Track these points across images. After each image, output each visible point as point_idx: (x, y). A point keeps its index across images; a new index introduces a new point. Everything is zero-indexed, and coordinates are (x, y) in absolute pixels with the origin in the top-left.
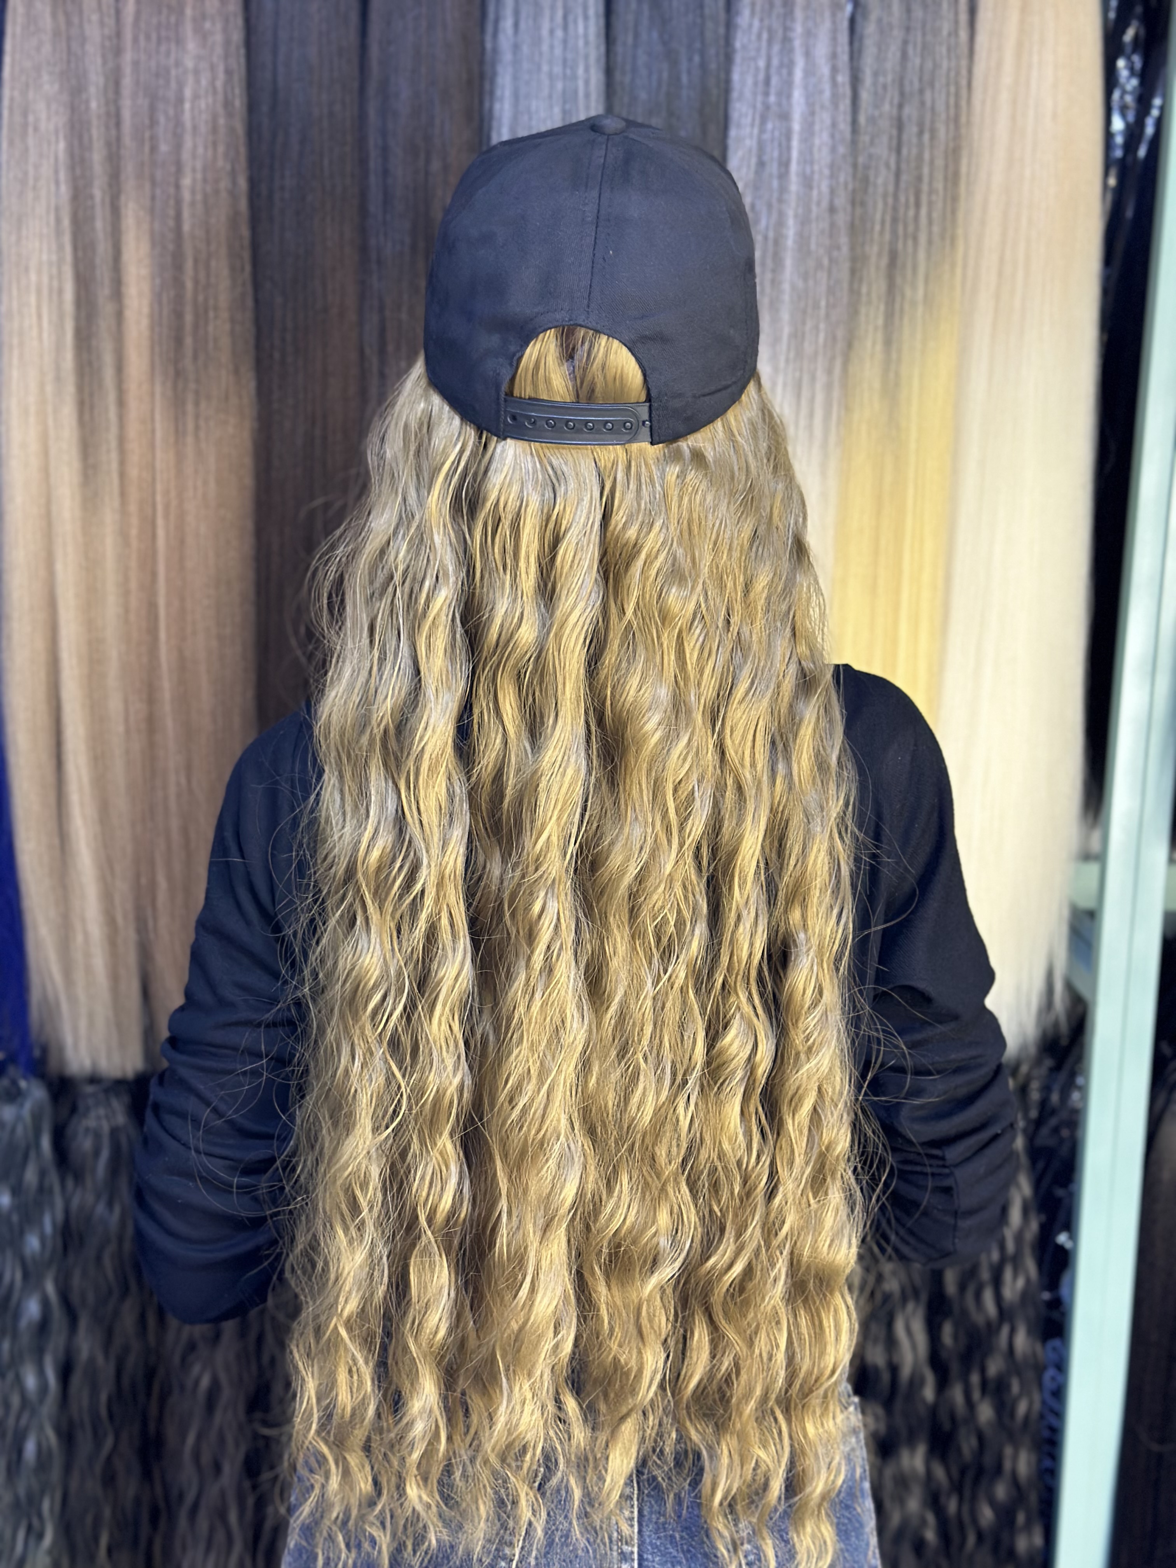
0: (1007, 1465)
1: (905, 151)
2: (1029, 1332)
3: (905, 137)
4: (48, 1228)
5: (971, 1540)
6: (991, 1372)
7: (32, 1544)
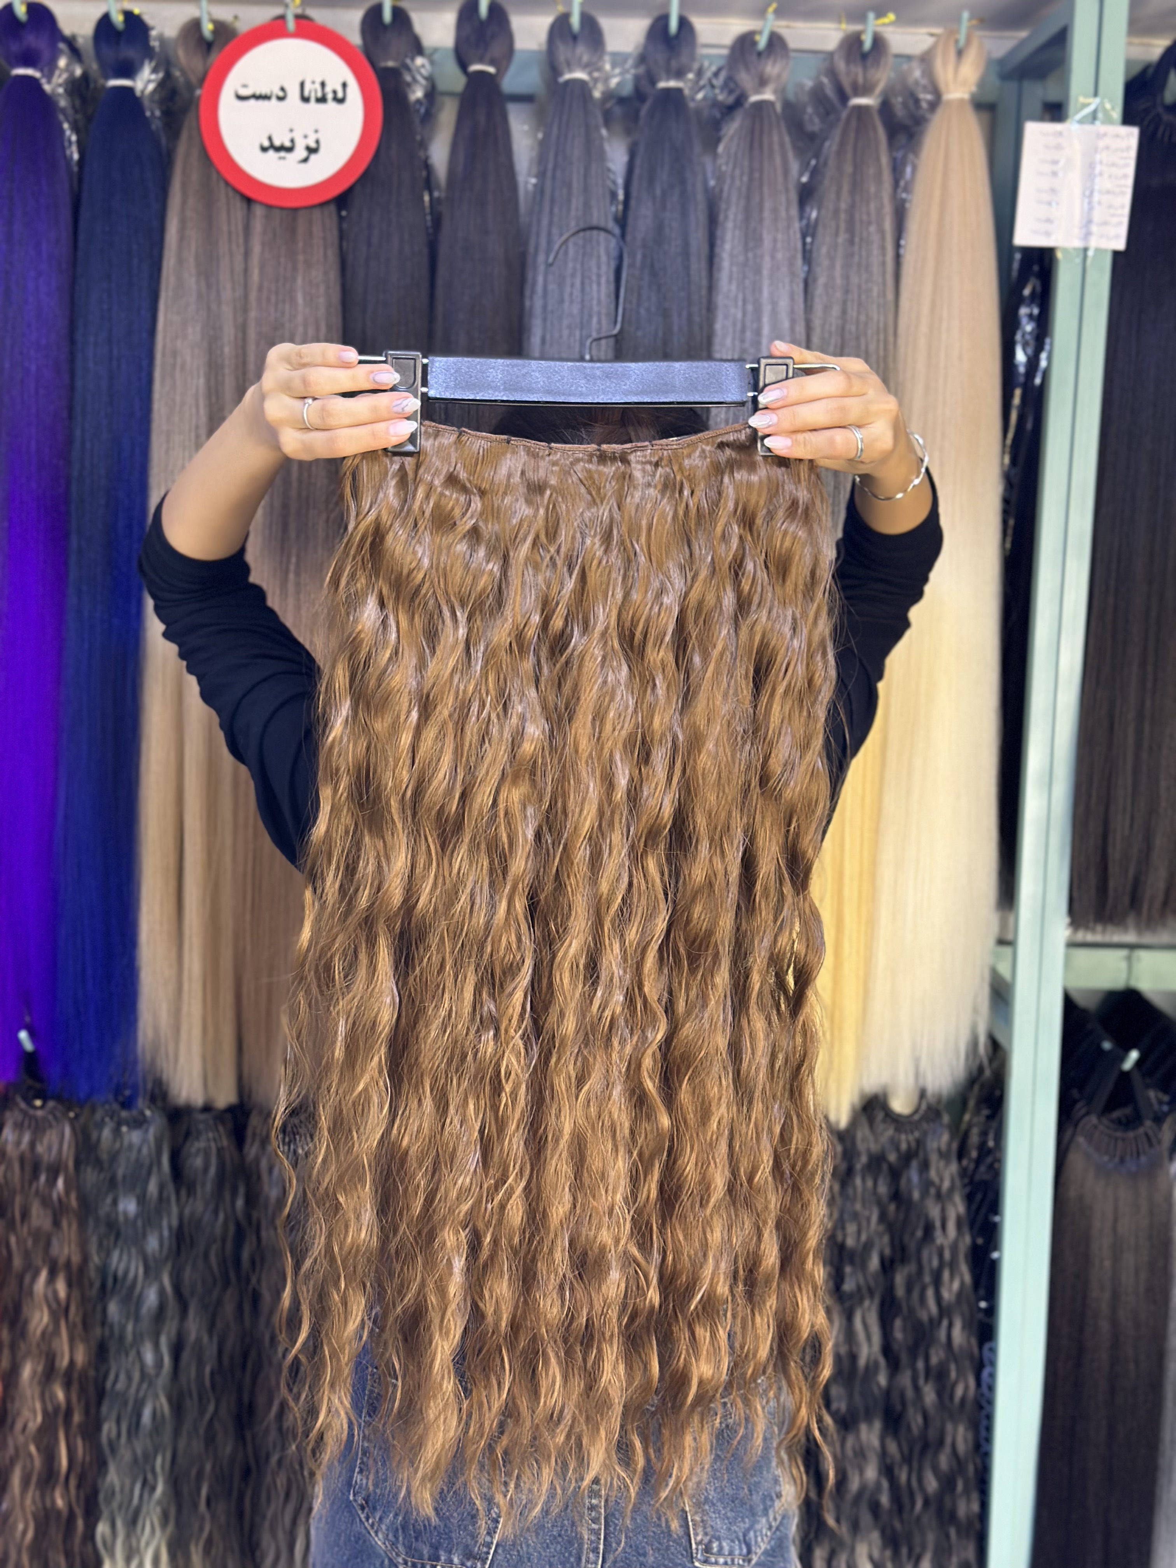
4: (166, 1233)
5: (919, 1503)
6: (934, 1360)
7: (146, 1496)
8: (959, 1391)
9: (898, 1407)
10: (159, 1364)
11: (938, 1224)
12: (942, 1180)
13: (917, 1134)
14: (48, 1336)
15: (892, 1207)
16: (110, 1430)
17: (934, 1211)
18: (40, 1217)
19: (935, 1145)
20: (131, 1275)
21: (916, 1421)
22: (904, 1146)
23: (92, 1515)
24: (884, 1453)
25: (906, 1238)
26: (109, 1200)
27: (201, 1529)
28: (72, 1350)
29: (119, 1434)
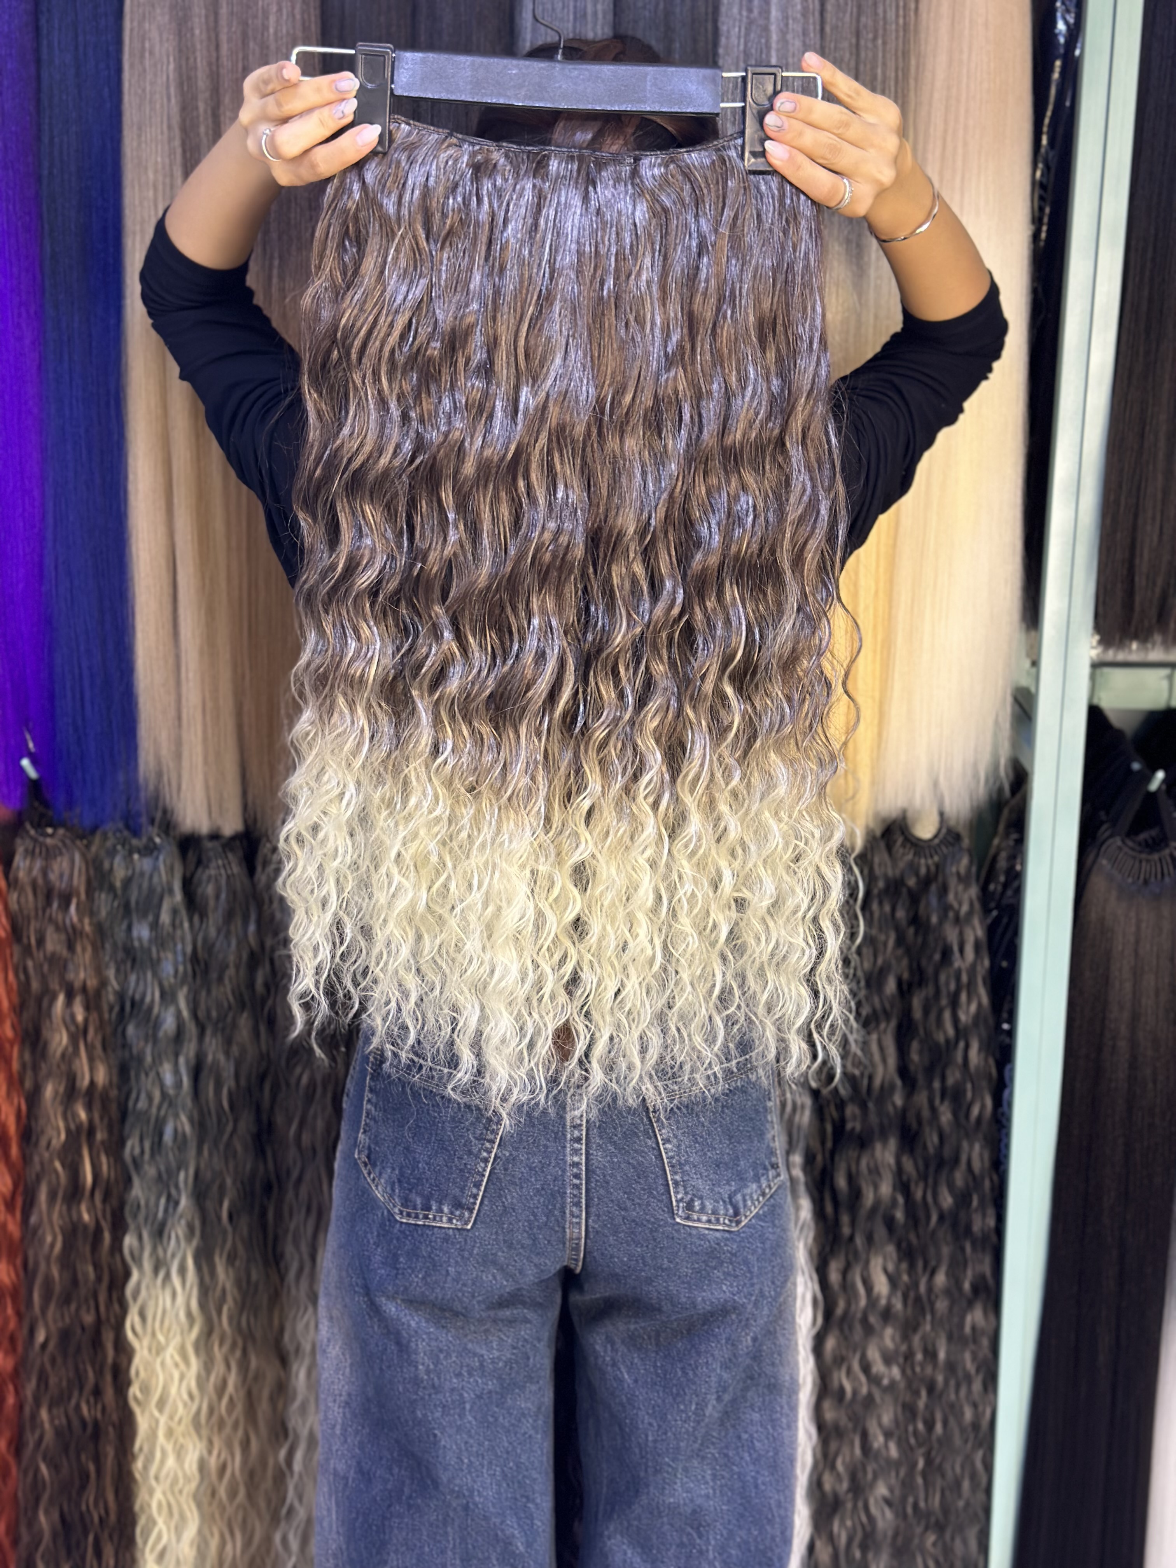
0: (964, 1157)
2: (980, 1048)
4: (180, 956)
5: (934, 1218)
6: (950, 1081)
7: (171, 1210)
8: (975, 1111)
9: (914, 1125)
10: (178, 1084)
11: (956, 948)
12: (960, 904)
13: (936, 858)
14: (68, 1058)
15: (911, 931)
16: (133, 1148)
17: (951, 935)
18: (54, 943)
19: (954, 869)
20: (148, 999)
21: (932, 1139)
22: (923, 871)
23: (119, 1228)
24: (899, 1170)
25: (924, 963)
26: (124, 926)
27: (224, 1241)
28: (92, 1069)
29: (142, 1152)
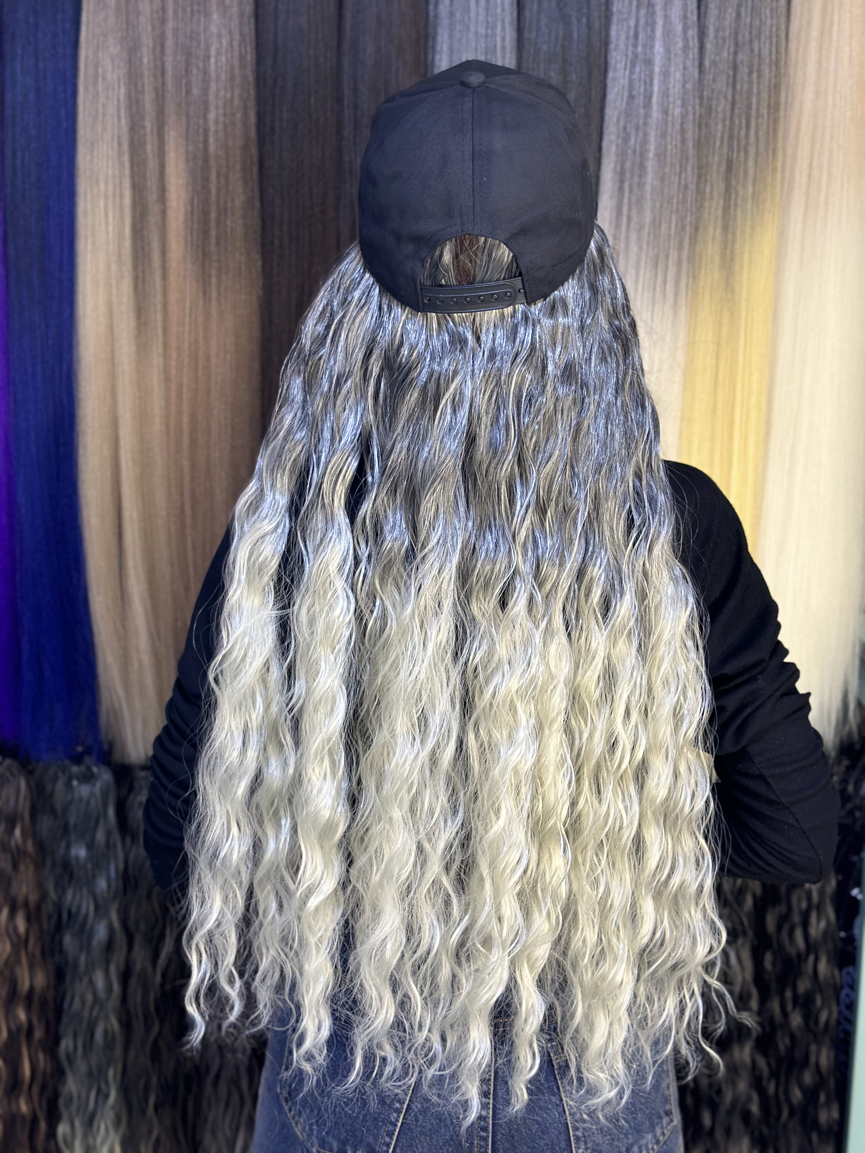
0: (813, 1058)
1: (738, 86)
2: (828, 961)
3: (739, 76)
4: (113, 873)
5: (785, 1113)
6: (801, 990)
7: (100, 1102)
8: (823, 1017)
10: (109, 989)
14: (10, 965)
16: (67, 1046)
20: (83, 910)
21: (783, 1042)
23: (53, 1117)
24: (754, 1069)
26: (63, 845)
27: (150, 1133)
28: (32, 976)
29: (75, 1048)
